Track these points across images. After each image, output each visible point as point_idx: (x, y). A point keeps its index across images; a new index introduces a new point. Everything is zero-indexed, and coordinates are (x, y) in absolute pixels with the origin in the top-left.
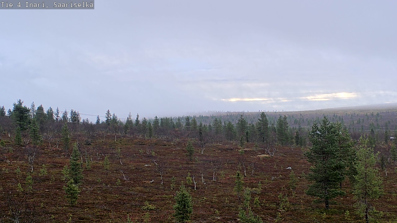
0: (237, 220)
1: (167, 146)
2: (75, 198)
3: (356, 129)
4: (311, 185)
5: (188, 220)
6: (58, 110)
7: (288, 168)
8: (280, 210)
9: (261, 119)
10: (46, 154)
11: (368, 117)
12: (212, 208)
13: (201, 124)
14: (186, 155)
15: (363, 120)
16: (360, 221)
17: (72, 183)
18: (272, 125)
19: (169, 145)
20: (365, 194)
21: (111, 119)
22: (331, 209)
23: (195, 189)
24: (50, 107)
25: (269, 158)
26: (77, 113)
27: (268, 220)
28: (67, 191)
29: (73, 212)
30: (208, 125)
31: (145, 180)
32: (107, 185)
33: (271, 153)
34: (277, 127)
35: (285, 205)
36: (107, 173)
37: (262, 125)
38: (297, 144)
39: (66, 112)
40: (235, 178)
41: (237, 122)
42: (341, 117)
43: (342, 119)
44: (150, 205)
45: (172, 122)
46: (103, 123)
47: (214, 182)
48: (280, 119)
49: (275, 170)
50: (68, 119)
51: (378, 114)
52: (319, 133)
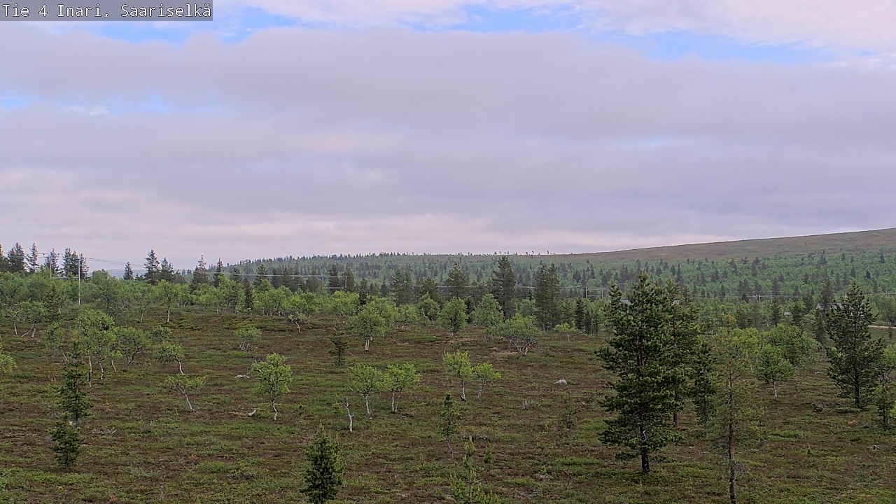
0: (443, 499)
1: (287, 333)
2: (73, 452)
3: (708, 294)
4: (611, 418)
5: (333, 499)
6: (34, 249)
7: (560, 381)
8: (541, 476)
9: (498, 270)
10: (5, 350)
11: (735, 267)
12: (389, 472)
13: (364, 283)
14: (330, 352)
15: (725, 274)
16: (717, 498)
17: (67, 417)
18: (524, 285)
19: (292, 331)
20: (730, 438)
21: (158, 271)
22: (655, 472)
23: (351, 430)
24: (17, 244)
25: (518, 358)
26: (79, 257)
27: (513, 497)
28: (55, 437)
29: (70, 484)
30: (380, 284)
31: (236, 412)
32: (148, 421)
33: (522, 348)
34: (535, 290)
35: (552, 465)
36: (148, 395)
37: (501, 285)
38: (579, 328)
39: (53, 255)
40: (441, 404)
41: (446, 277)
42: (677, 268)
43: (679, 272)
44: (247, 466)
45: (297, 278)
46: (139, 279)
47: (394, 413)
48: (542, 271)
49: (529, 385)
50: (57, 270)
51: (757, 261)
52: (629, 303)
